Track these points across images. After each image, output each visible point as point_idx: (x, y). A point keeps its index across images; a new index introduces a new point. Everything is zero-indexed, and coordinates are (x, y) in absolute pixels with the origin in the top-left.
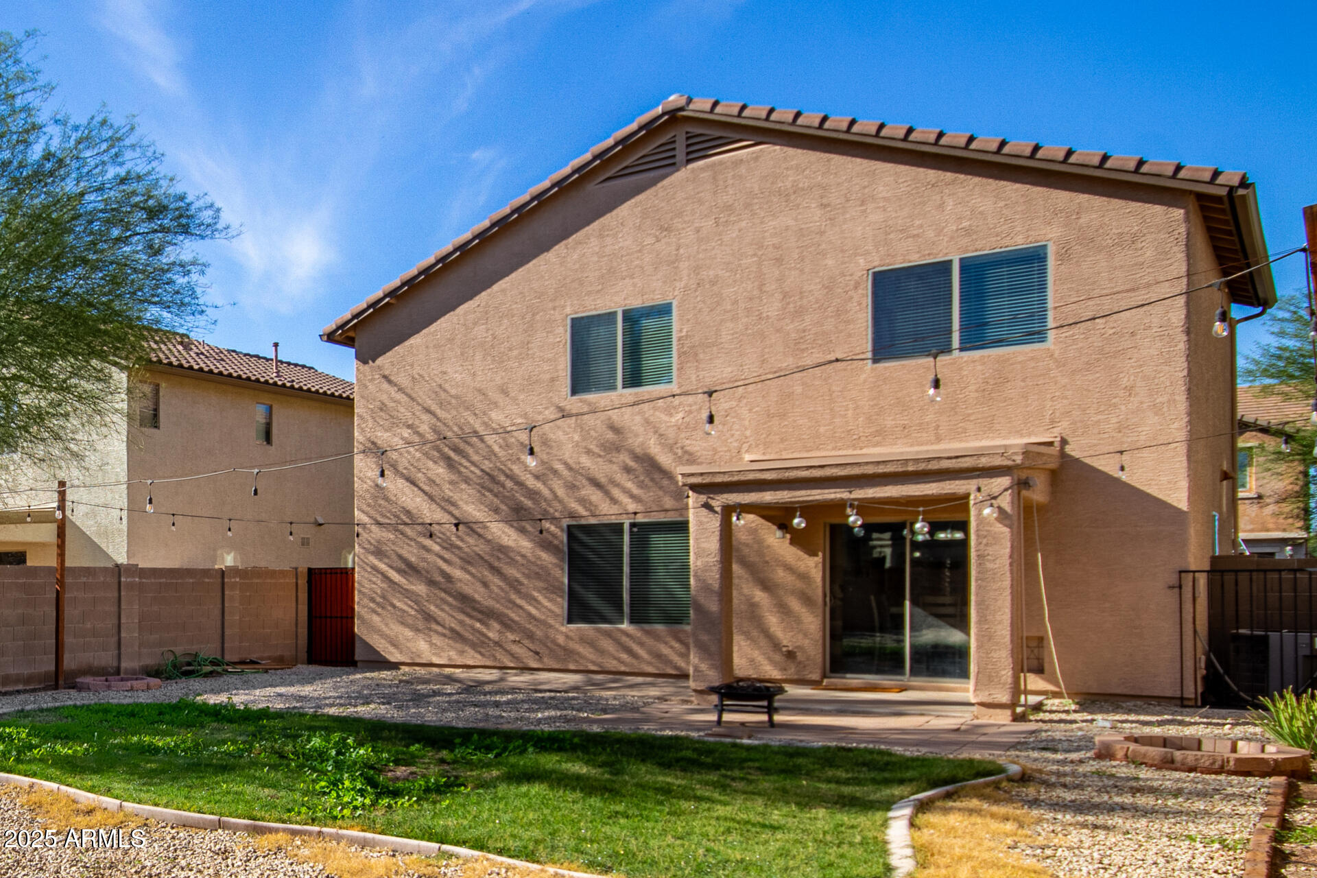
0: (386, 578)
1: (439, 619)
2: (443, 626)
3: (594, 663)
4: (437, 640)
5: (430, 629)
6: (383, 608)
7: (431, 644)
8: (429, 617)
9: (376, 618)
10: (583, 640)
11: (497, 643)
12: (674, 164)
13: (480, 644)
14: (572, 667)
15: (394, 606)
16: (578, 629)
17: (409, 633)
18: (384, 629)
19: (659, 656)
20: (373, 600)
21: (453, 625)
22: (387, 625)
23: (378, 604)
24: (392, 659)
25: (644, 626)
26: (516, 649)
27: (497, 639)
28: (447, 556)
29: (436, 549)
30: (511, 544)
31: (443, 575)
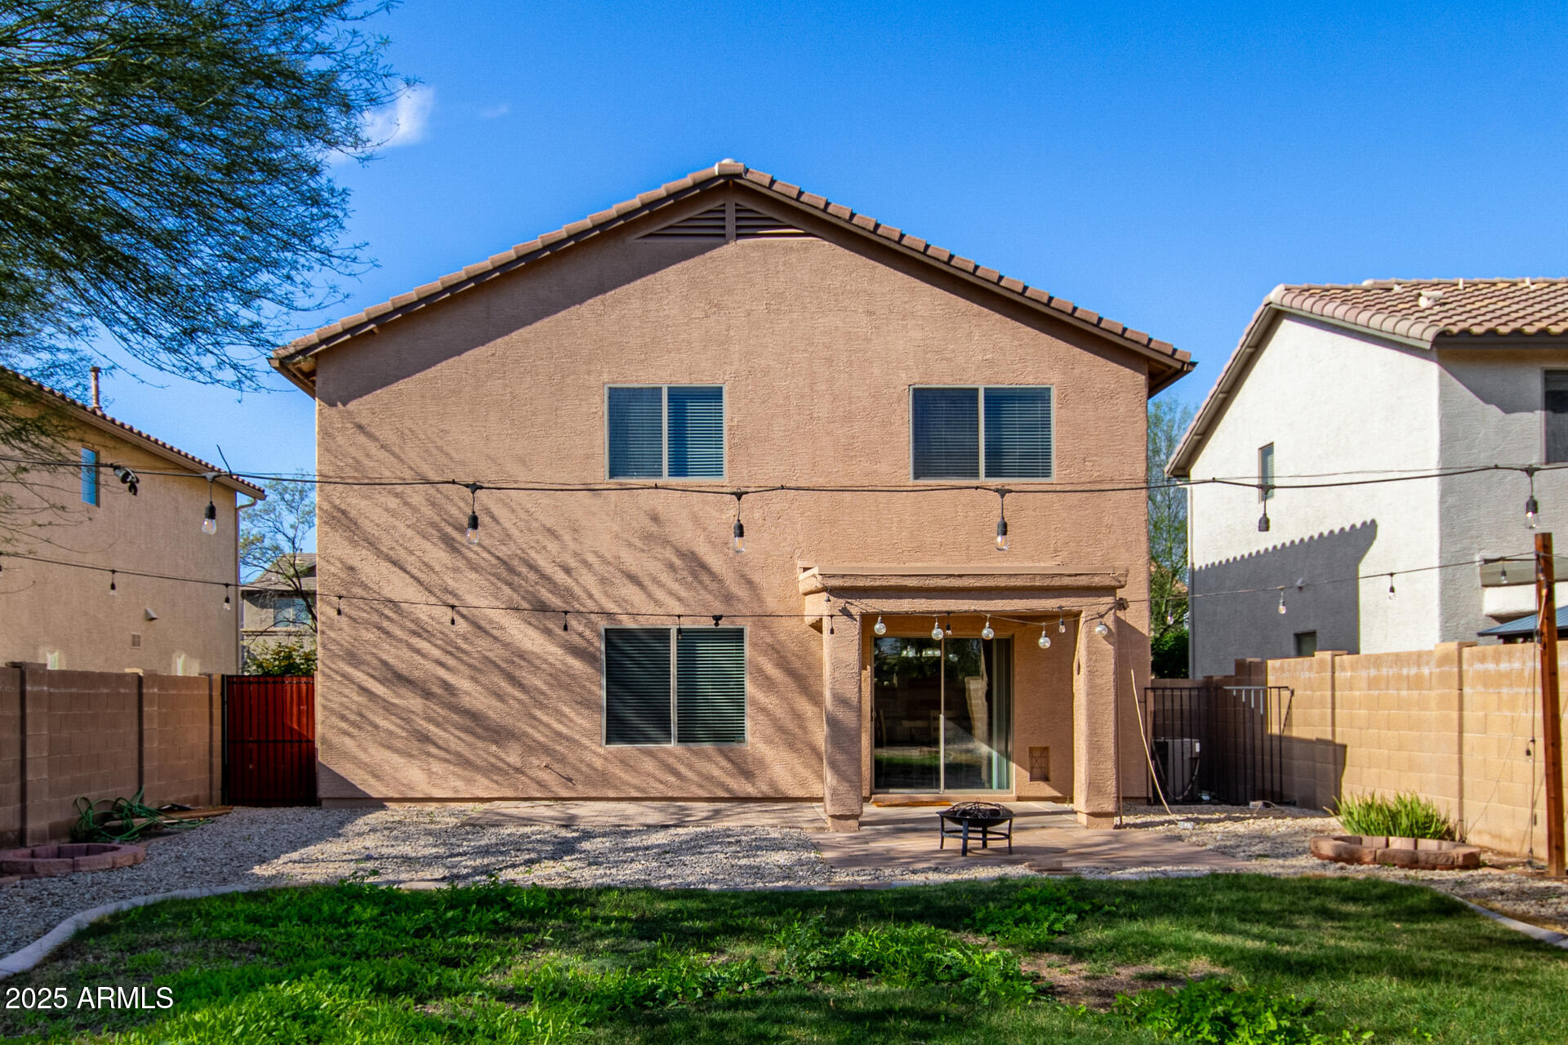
0: (364, 690)
1: (440, 742)
2: (446, 750)
3: (637, 788)
4: (436, 767)
5: (429, 754)
6: (360, 728)
7: (430, 773)
8: (425, 738)
9: (347, 741)
10: (624, 762)
11: (518, 770)
12: (723, 236)
13: (491, 771)
14: (611, 794)
15: (376, 727)
16: (620, 750)
17: (396, 759)
18: (362, 756)
19: (710, 778)
20: (343, 718)
21: (459, 749)
22: (365, 750)
23: (353, 724)
24: (374, 795)
25: (692, 745)
26: (544, 776)
27: (519, 765)
28: (451, 662)
29: (436, 653)
30: (536, 649)
31: (446, 685)
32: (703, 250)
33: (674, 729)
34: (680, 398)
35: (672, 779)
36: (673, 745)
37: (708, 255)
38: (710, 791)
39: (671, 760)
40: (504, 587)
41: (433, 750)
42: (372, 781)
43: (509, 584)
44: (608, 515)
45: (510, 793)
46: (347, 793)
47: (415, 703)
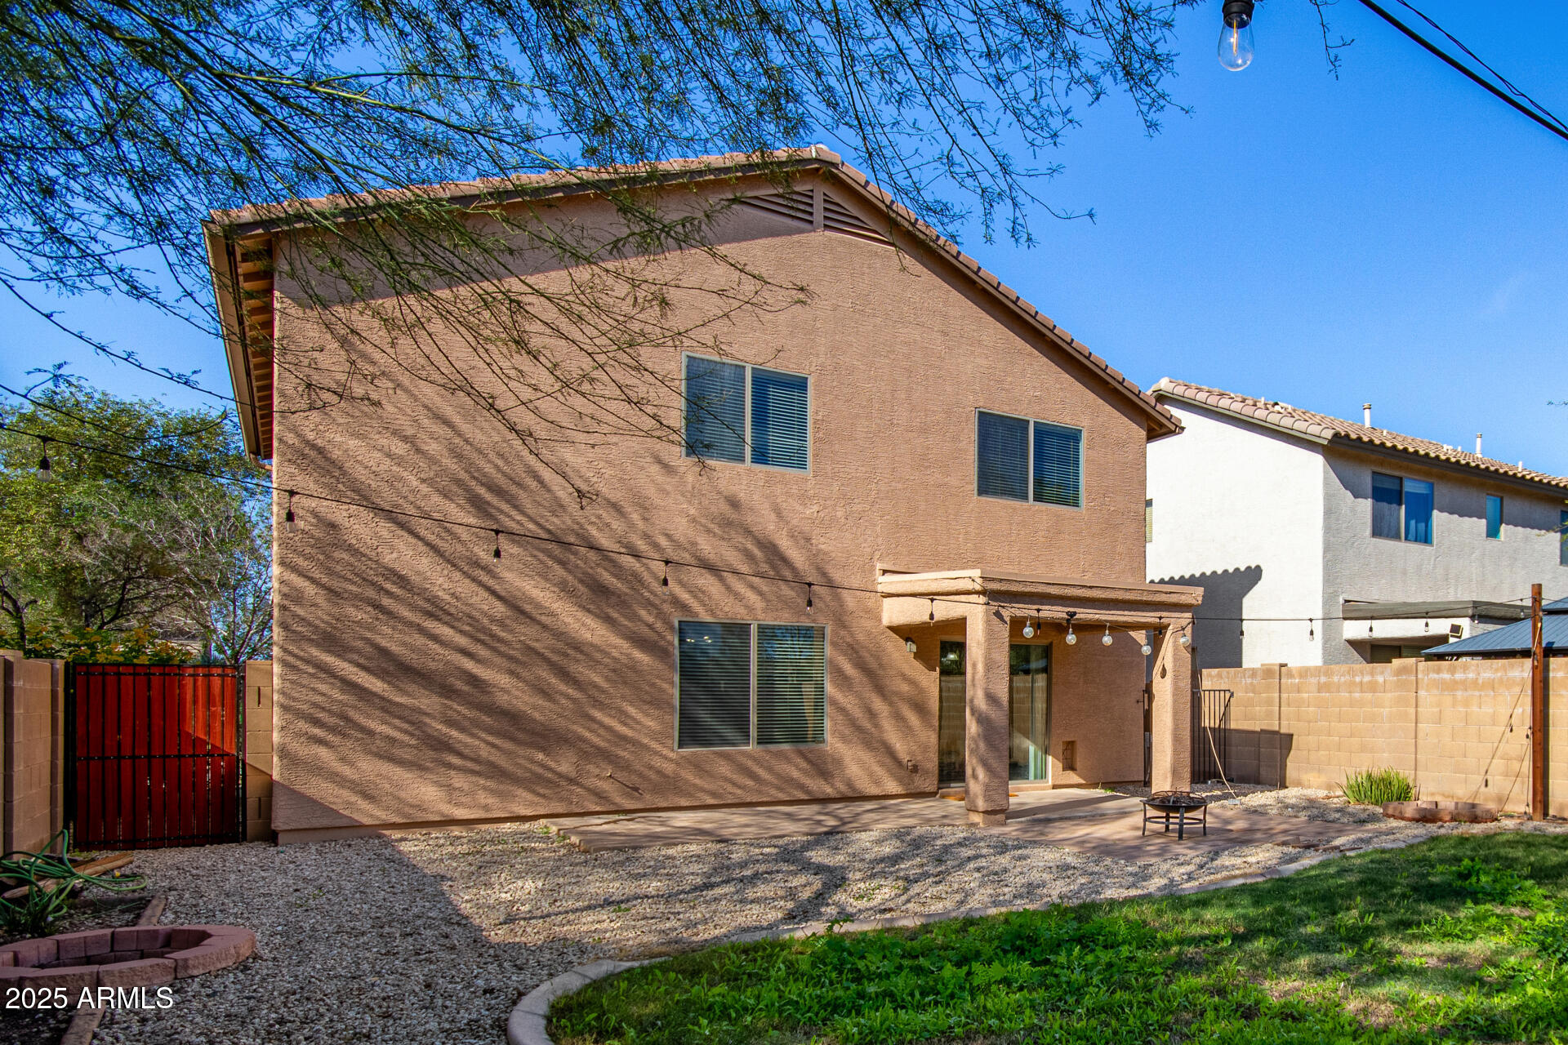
0: (349, 685)
1: (466, 751)
2: (476, 760)
3: (713, 794)
4: (459, 781)
5: (450, 766)
6: (344, 735)
7: (450, 789)
8: (442, 745)
9: (323, 752)
10: (698, 766)
11: (571, 781)
12: (811, 222)
13: (534, 782)
14: (684, 802)
15: (371, 733)
16: (694, 753)
17: (398, 772)
18: (347, 771)
19: (790, 781)
20: (316, 722)
21: (492, 758)
22: (352, 764)
23: (332, 730)
24: (366, 821)
25: (771, 747)
26: (606, 786)
27: (573, 775)
28: (483, 652)
29: (463, 641)
30: (596, 640)
31: (473, 680)
32: (790, 232)
33: (753, 732)
34: (764, 382)
35: (750, 783)
36: (752, 747)
37: (796, 237)
38: (790, 794)
39: (750, 763)
40: (556, 566)
41: (456, 761)
42: (363, 804)
43: (563, 563)
44: (683, 495)
45: (560, 808)
46: (325, 822)
47: (427, 701)
